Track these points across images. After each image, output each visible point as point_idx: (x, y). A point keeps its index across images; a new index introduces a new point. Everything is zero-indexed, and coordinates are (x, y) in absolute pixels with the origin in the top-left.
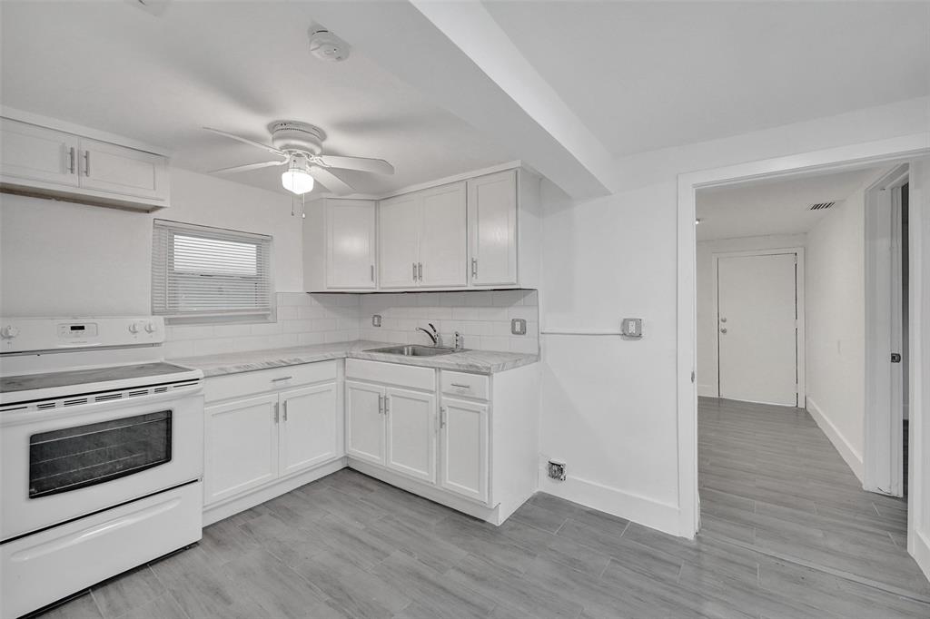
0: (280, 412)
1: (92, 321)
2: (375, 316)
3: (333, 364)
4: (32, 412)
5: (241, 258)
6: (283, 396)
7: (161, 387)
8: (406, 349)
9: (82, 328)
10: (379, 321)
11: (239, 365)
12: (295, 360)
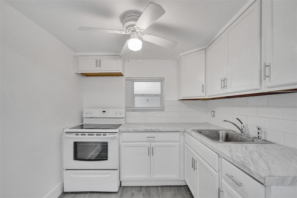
0: (151, 151)
1: (107, 110)
2: (212, 111)
3: (178, 134)
4: (74, 136)
5: (154, 87)
6: (153, 144)
7: (105, 134)
8: (221, 132)
9: (105, 112)
10: (214, 114)
11: (135, 129)
12: (157, 130)
